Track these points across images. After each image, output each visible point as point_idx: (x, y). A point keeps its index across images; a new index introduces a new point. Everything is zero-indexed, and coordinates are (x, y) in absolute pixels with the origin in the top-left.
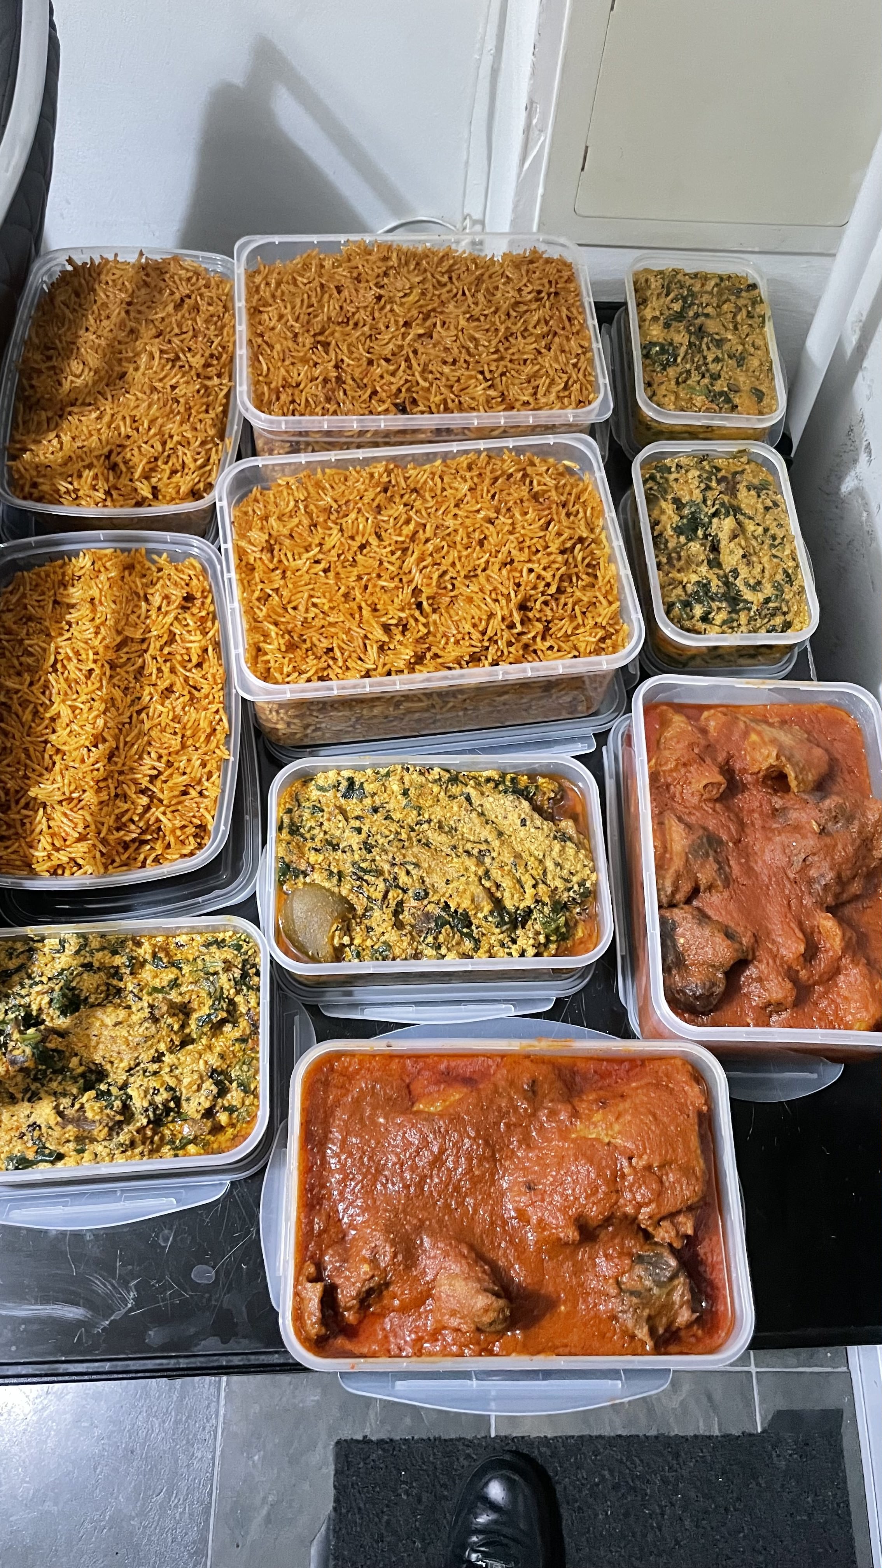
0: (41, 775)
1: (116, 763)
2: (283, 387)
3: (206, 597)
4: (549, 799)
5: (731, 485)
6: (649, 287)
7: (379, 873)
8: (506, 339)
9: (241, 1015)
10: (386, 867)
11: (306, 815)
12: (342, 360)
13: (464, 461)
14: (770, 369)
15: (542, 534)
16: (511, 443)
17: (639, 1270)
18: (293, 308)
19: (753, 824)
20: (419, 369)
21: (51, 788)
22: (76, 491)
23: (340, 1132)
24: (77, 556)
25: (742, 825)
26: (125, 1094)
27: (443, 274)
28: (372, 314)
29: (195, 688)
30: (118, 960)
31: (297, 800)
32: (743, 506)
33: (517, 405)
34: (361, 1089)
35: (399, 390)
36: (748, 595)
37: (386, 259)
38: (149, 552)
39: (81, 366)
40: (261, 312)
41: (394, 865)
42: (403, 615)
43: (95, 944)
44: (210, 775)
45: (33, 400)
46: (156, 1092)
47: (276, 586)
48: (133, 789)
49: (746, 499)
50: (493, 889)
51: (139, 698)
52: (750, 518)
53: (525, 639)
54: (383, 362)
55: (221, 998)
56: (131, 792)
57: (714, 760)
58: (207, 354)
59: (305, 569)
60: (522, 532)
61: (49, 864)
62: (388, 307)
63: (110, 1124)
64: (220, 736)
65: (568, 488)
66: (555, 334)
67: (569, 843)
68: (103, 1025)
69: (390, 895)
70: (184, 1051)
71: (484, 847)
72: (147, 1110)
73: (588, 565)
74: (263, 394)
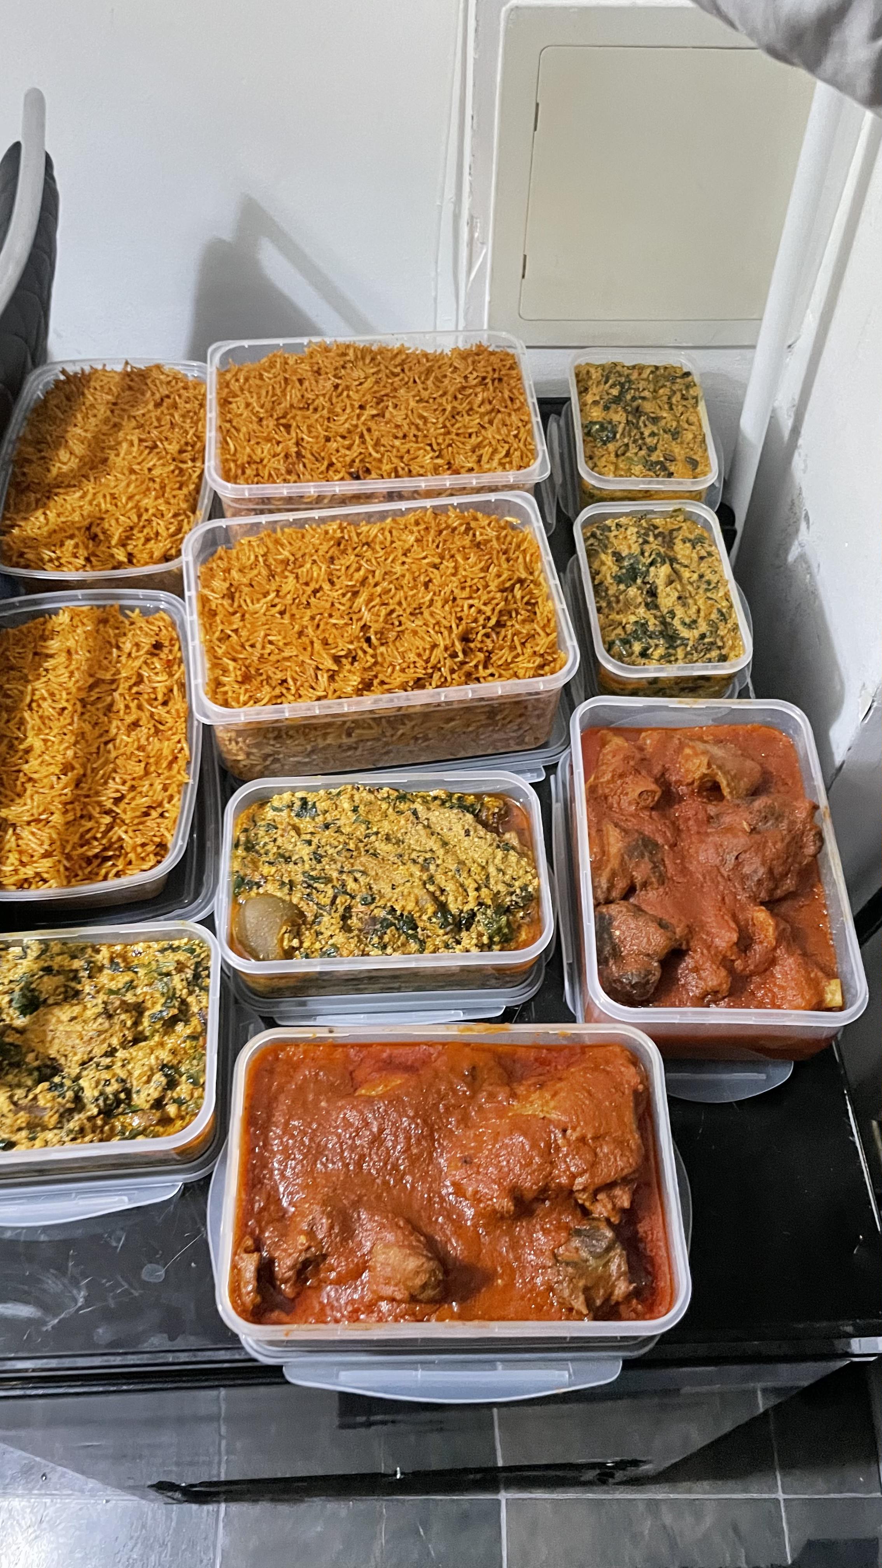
0: (12, 800)
1: (82, 788)
2: (249, 463)
3: (173, 645)
4: (494, 814)
5: (668, 538)
6: (590, 378)
7: (328, 880)
8: (453, 417)
9: (193, 1015)
10: (335, 875)
11: (261, 833)
12: (302, 439)
13: (411, 518)
14: (704, 441)
15: (482, 575)
16: (455, 501)
17: (576, 1242)
18: (259, 398)
19: (689, 830)
20: (372, 443)
21: (20, 810)
22: (58, 558)
23: (284, 1115)
24: (57, 614)
25: (677, 831)
26: (78, 1085)
27: (396, 366)
28: (330, 399)
29: (161, 723)
30: (77, 964)
31: (254, 821)
32: (679, 557)
33: (462, 470)
34: (305, 1076)
35: (353, 461)
36: (685, 633)
37: (344, 354)
38: (122, 608)
39: (68, 455)
40: (230, 403)
41: (341, 872)
42: (351, 647)
43: (56, 948)
44: (171, 798)
45: (25, 485)
46: (107, 1083)
47: (235, 627)
48: (98, 809)
49: (682, 550)
50: (438, 893)
51: (107, 731)
52: (686, 566)
53: (467, 668)
54: (339, 439)
55: (173, 997)
56: (96, 812)
57: (649, 772)
58: (183, 442)
59: (262, 611)
60: (464, 573)
61: (16, 878)
62: (345, 393)
63: (62, 1110)
64: (182, 762)
65: (509, 538)
66: (499, 411)
67: (512, 852)
68: (59, 1021)
69: (338, 901)
70: (136, 1047)
71: (428, 855)
72: (97, 1100)
73: (527, 603)
74: (230, 469)
